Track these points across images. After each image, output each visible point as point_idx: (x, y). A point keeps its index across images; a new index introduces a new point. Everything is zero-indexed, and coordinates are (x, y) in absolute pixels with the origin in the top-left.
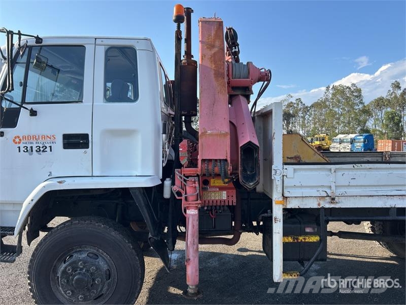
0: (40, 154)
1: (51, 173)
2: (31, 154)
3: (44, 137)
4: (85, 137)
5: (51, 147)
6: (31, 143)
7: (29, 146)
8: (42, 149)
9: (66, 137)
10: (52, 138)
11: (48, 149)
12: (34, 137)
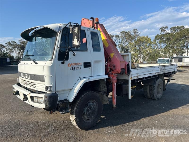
0: (77, 70)
1: (80, 76)
2: (74, 70)
3: (78, 64)
4: (90, 63)
5: (80, 67)
6: (74, 66)
7: (73, 67)
8: (77, 68)
9: (85, 63)
10: (81, 64)
11: (79, 68)
12: (75, 64)
